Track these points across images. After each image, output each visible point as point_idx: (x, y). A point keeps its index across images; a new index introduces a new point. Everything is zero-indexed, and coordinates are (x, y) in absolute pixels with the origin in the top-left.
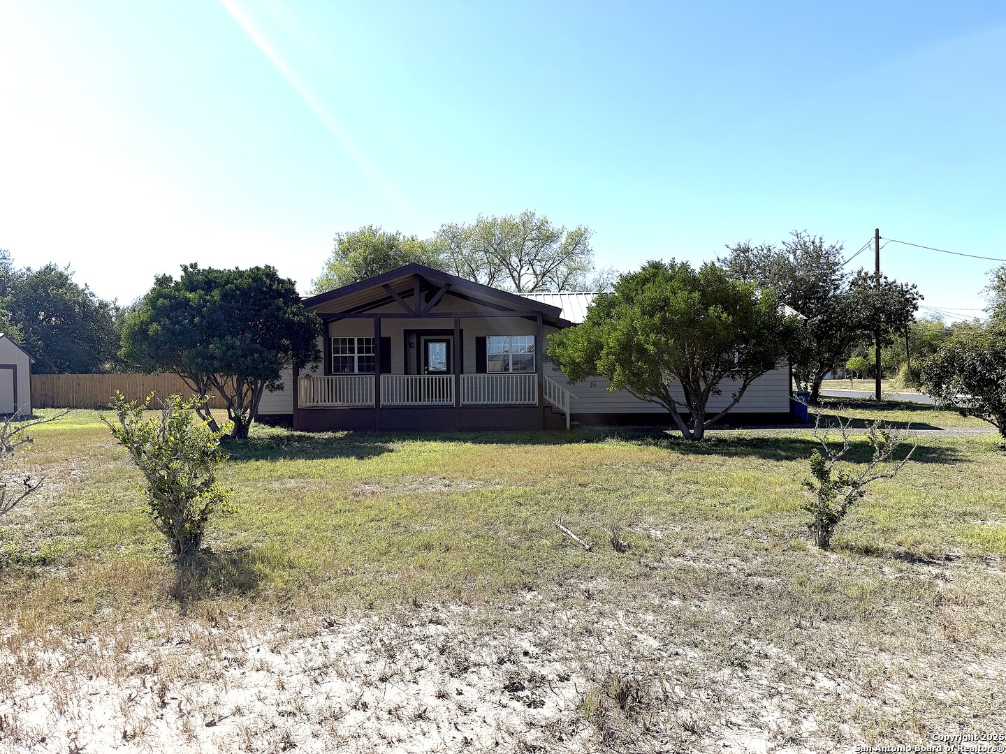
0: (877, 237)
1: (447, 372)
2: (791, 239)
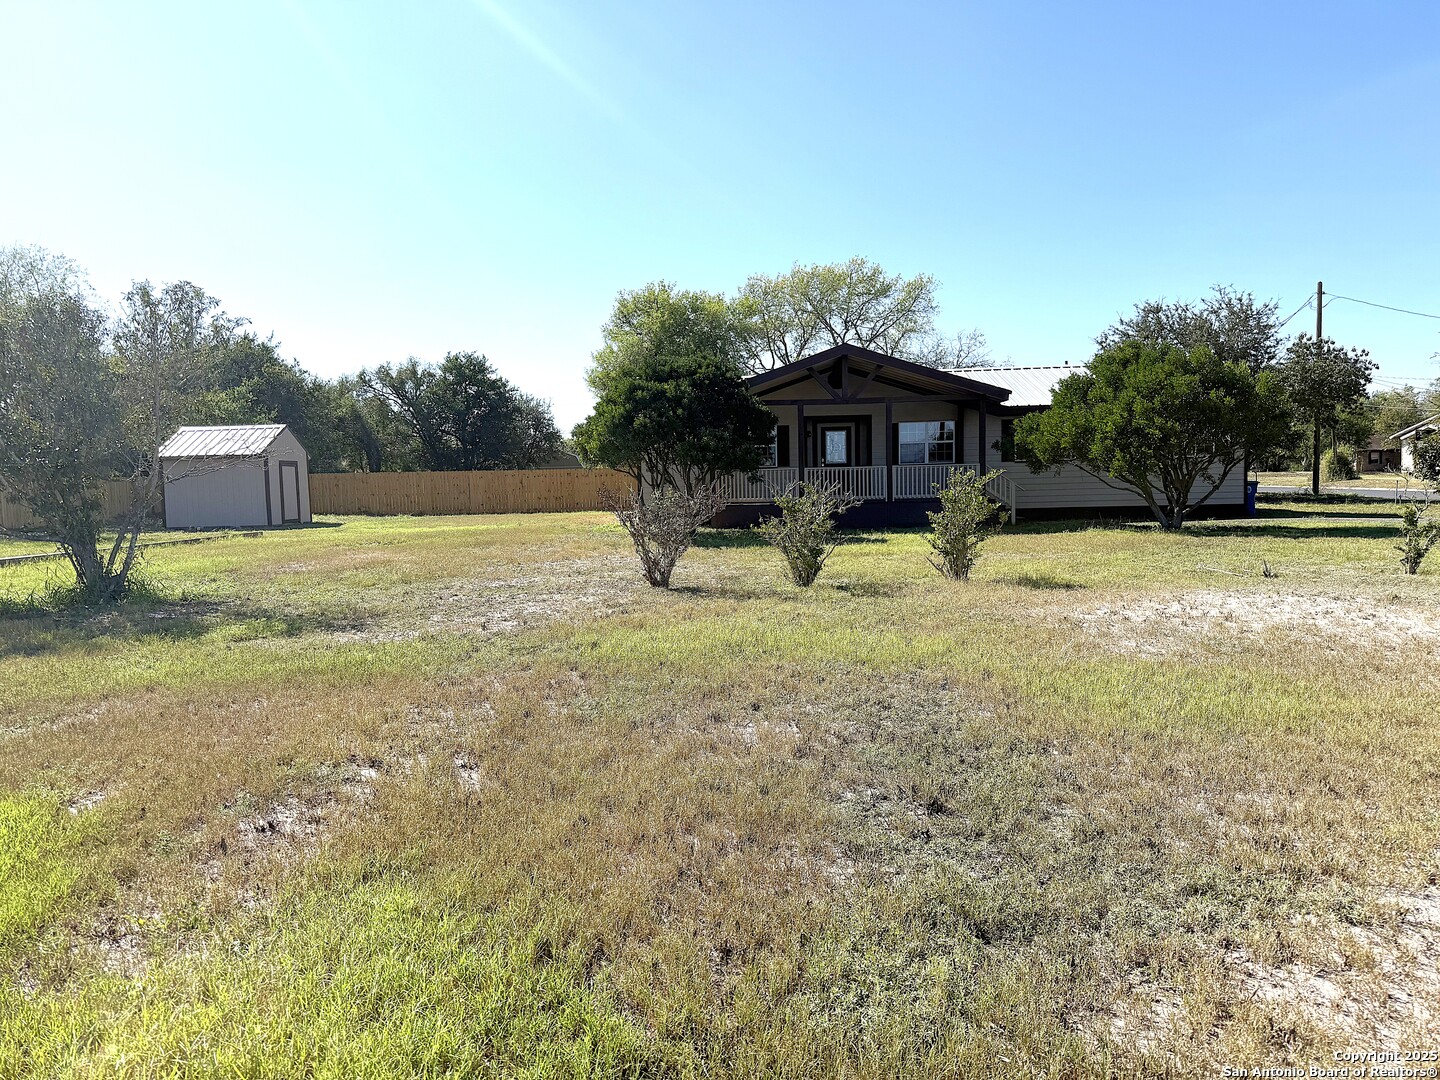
0: (1320, 293)
1: (848, 464)
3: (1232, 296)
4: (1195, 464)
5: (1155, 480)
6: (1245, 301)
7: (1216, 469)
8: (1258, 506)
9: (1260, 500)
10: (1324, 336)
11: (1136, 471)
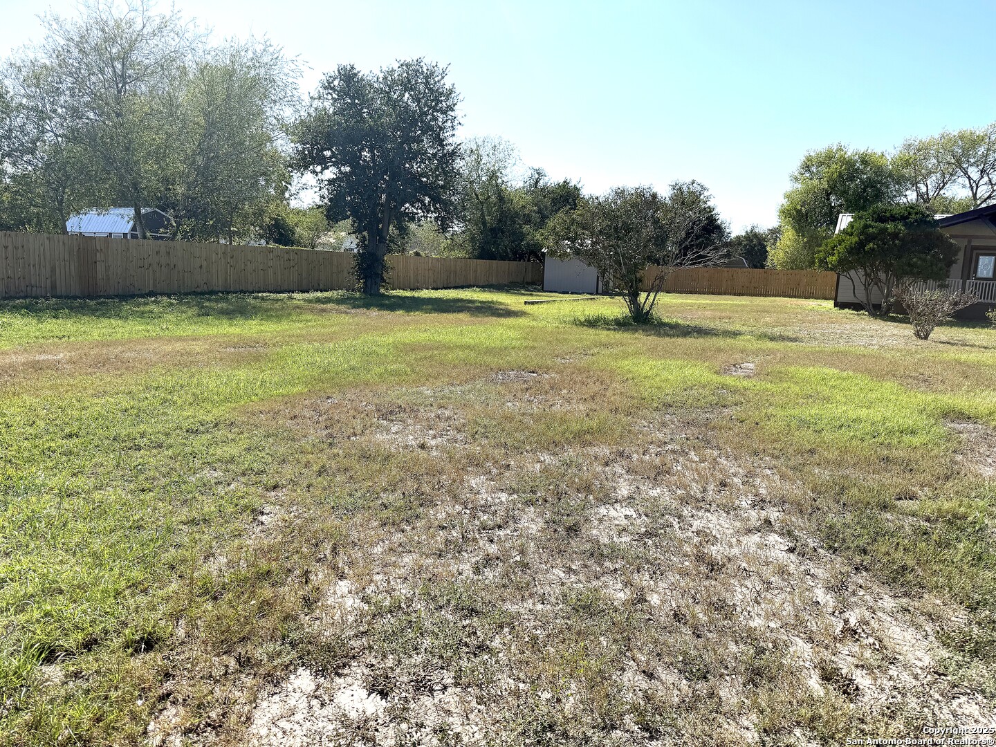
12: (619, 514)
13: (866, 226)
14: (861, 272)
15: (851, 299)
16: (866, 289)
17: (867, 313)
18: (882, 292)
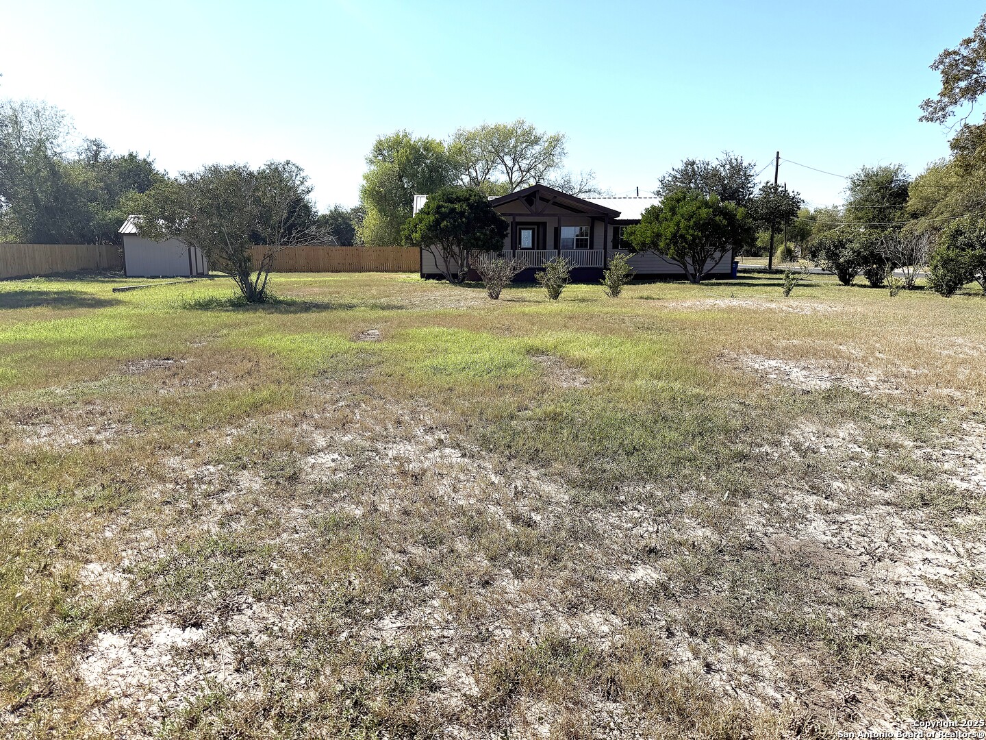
0: (778, 158)
1: (533, 248)
2: (722, 158)
3: (732, 157)
4: (708, 252)
5: (689, 260)
6: (739, 161)
7: (717, 255)
8: (738, 275)
9: (740, 272)
10: (779, 182)
11: (681, 256)
12: (326, 459)
13: (439, 207)
14: (440, 247)
15: (435, 271)
16: (445, 261)
17: (448, 282)
18: (457, 263)
